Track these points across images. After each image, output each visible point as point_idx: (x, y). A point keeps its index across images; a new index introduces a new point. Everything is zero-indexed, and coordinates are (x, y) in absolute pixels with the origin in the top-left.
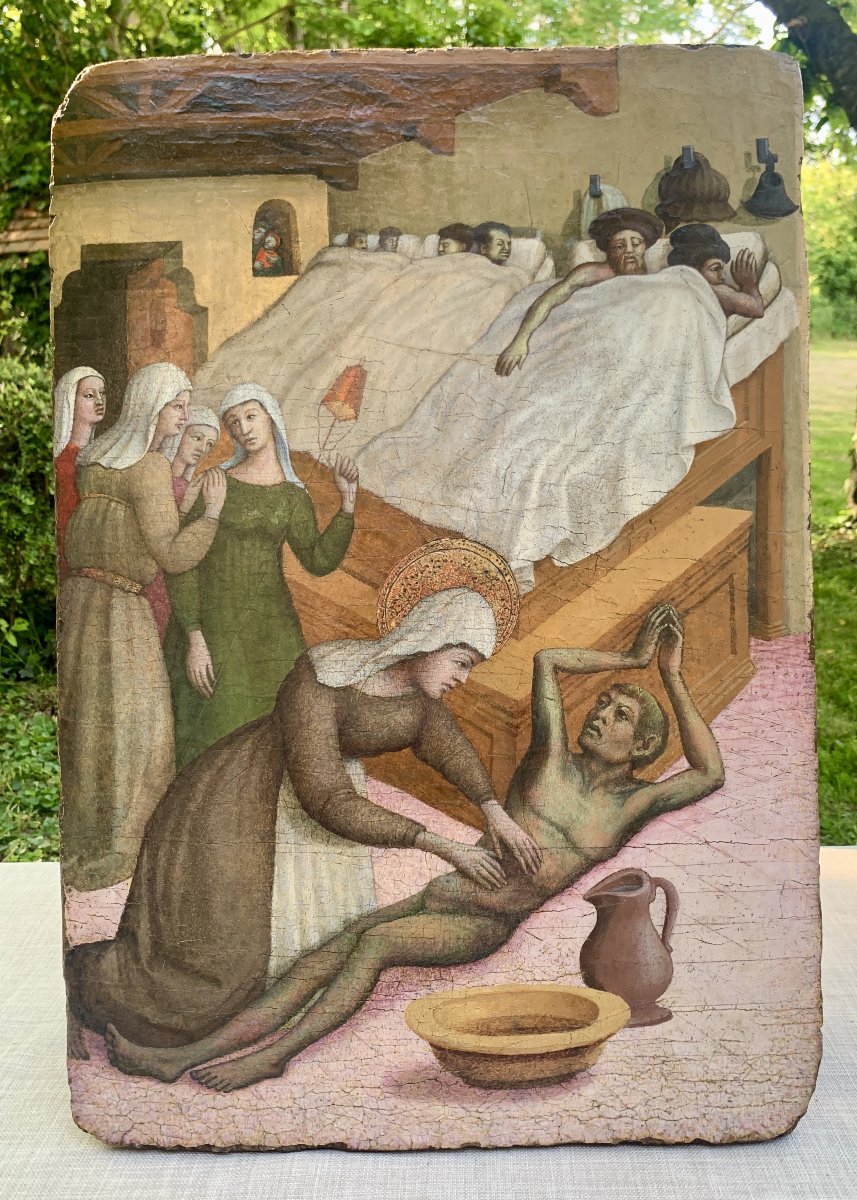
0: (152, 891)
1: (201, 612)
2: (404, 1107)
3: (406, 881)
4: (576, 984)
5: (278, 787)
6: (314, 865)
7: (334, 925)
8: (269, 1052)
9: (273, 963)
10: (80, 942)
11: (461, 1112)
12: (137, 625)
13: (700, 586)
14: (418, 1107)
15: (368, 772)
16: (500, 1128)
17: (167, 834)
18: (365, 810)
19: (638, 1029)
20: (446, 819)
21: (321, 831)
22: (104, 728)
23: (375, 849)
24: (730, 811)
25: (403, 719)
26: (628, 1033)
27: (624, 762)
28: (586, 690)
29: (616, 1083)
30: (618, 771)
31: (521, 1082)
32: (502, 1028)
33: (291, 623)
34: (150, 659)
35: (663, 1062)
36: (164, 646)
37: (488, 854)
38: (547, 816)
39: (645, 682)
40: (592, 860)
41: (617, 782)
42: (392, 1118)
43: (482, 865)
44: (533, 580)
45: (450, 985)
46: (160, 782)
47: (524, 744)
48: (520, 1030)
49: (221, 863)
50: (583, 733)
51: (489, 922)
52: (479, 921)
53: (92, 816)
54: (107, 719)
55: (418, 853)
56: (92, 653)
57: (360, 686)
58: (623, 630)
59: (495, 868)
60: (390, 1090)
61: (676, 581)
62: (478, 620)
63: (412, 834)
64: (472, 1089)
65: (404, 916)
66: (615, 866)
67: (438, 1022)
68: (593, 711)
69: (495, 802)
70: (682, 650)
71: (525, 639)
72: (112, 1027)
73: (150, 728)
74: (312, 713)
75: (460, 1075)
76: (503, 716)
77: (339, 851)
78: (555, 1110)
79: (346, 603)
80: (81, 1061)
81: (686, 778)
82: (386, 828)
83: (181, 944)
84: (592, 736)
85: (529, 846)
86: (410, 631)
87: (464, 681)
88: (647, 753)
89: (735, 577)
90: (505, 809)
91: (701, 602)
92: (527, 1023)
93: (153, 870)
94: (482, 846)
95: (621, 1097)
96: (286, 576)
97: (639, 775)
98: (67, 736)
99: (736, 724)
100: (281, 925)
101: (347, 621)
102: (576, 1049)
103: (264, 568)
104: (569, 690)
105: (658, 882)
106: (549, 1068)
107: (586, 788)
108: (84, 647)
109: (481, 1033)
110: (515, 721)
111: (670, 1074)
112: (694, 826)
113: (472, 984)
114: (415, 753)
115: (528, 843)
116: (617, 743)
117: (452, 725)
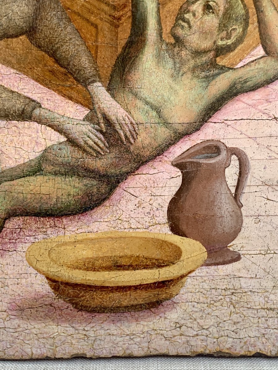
2: (25, 326)
3: (25, 148)
4: (164, 231)
11: (71, 331)
14: (36, 326)
16: (102, 343)
20: (58, 98)
26: (204, 270)
27: (210, 51)
29: (195, 309)
30: (205, 59)
31: (118, 307)
32: (104, 265)
35: (233, 293)
37: (94, 128)
38: (144, 96)
40: (179, 133)
41: (203, 67)
42: (16, 334)
43: (89, 137)
45: (63, 231)
48: (119, 267)
50: (175, 25)
51: (95, 182)
52: (86, 181)
55: (35, 125)
60: (14, 313)
63: (29, 109)
64: (80, 313)
65: (24, 177)
66: (198, 138)
67: (52, 260)
68: (185, 6)
69: (100, 84)
75: (70, 301)
78: (146, 329)
81: (261, 64)
84: (183, 27)
85: (127, 121)
88: (229, 42)
90: (108, 90)
92: (123, 262)
94: (88, 121)
95: (198, 321)
97: (221, 61)
102: (163, 282)
105: (234, 151)
106: (142, 297)
107: (177, 73)
109: (87, 269)
110: (117, 14)
111: (237, 303)
112: (266, 105)
113: (80, 231)
114: (31, 40)
115: (127, 119)
116: (204, 34)
117: (62, 16)
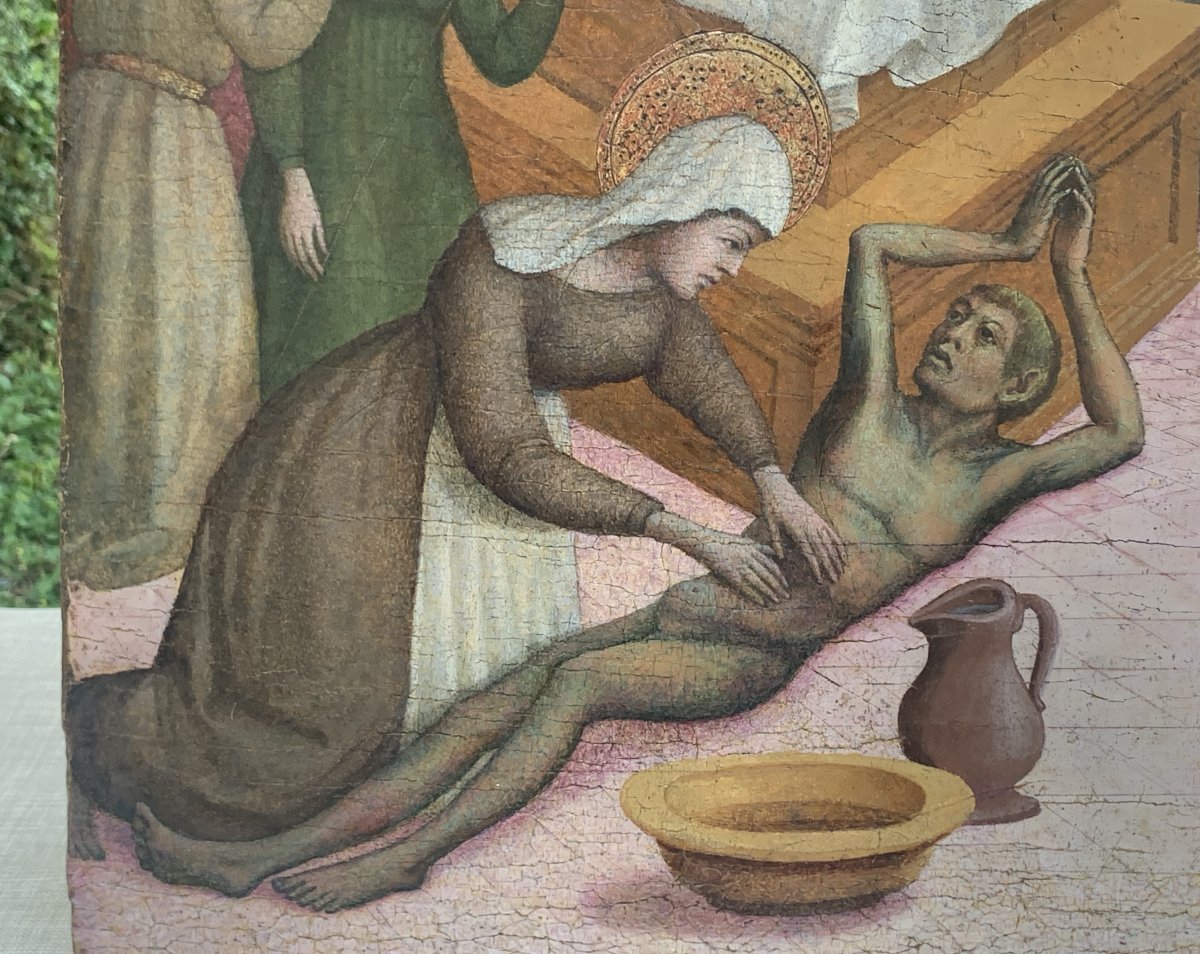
0: (216, 591)
1: (305, 136)
2: (613, 939)
3: (630, 588)
4: (891, 755)
5: (428, 431)
6: (483, 558)
7: (512, 652)
8: (402, 850)
9: (412, 710)
10: (91, 673)
11: (702, 950)
12: (198, 153)
13: (1127, 128)
14: (633, 940)
15: (574, 414)
17: (245, 499)
18: (567, 473)
19: (986, 828)
20: (696, 493)
21: (496, 506)
22: (141, 324)
23: (581, 536)
24: (1150, 494)
25: (632, 330)
26: (970, 833)
28: (931, 293)
29: (947, 911)
30: (976, 426)
31: (795, 904)
32: (772, 819)
33: (454, 163)
34: (219, 211)
35: (1023, 880)
36: (243, 192)
37: (761, 551)
38: (859, 493)
39: (1028, 284)
40: (925, 564)
41: (971, 442)
43: (751, 567)
44: (856, 108)
45: (694, 749)
46: (235, 415)
47: (827, 376)
49: (333, 548)
50: (922, 364)
51: (758, 656)
52: (742, 653)
53: (118, 469)
54: (145, 308)
56: (119, 199)
57: (566, 272)
58: (996, 197)
59: (772, 572)
60: (592, 912)
61: (1087, 119)
62: (762, 172)
63: (641, 514)
64: (721, 914)
65: (624, 642)
66: (961, 574)
67: (671, 807)
68: (942, 329)
69: (776, 469)
70: (1091, 233)
71: (838, 207)
72: (144, 809)
73: (219, 328)
74: (485, 315)
75: (703, 892)
76: (794, 330)
77: (524, 536)
79: (546, 133)
80: (92, 863)
81: (1083, 440)
82: (600, 504)
83: (263, 677)
84: (936, 368)
85: (826, 539)
86: (651, 186)
87: (734, 271)
88: (1023, 397)
89: (1184, 116)
90: (791, 480)
91: (1127, 154)
93: (219, 559)
94: (751, 537)
95: (955, 934)
96: (449, 82)
97: (1008, 432)
98: (74, 335)
99: (1168, 355)
100: (427, 650)
101: (546, 165)
102: (887, 856)
103: (412, 67)
104: (904, 293)
105: (1029, 601)
106: (843, 885)
107: (922, 452)
108: (106, 188)
109: (739, 827)
110: (815, 341)
111: (1032, 899)
112: (1091, 515)
113: (727, 750)
114: (651, 386)
115: (825, 534)
116: (977, 380)
117: (712, 343)
